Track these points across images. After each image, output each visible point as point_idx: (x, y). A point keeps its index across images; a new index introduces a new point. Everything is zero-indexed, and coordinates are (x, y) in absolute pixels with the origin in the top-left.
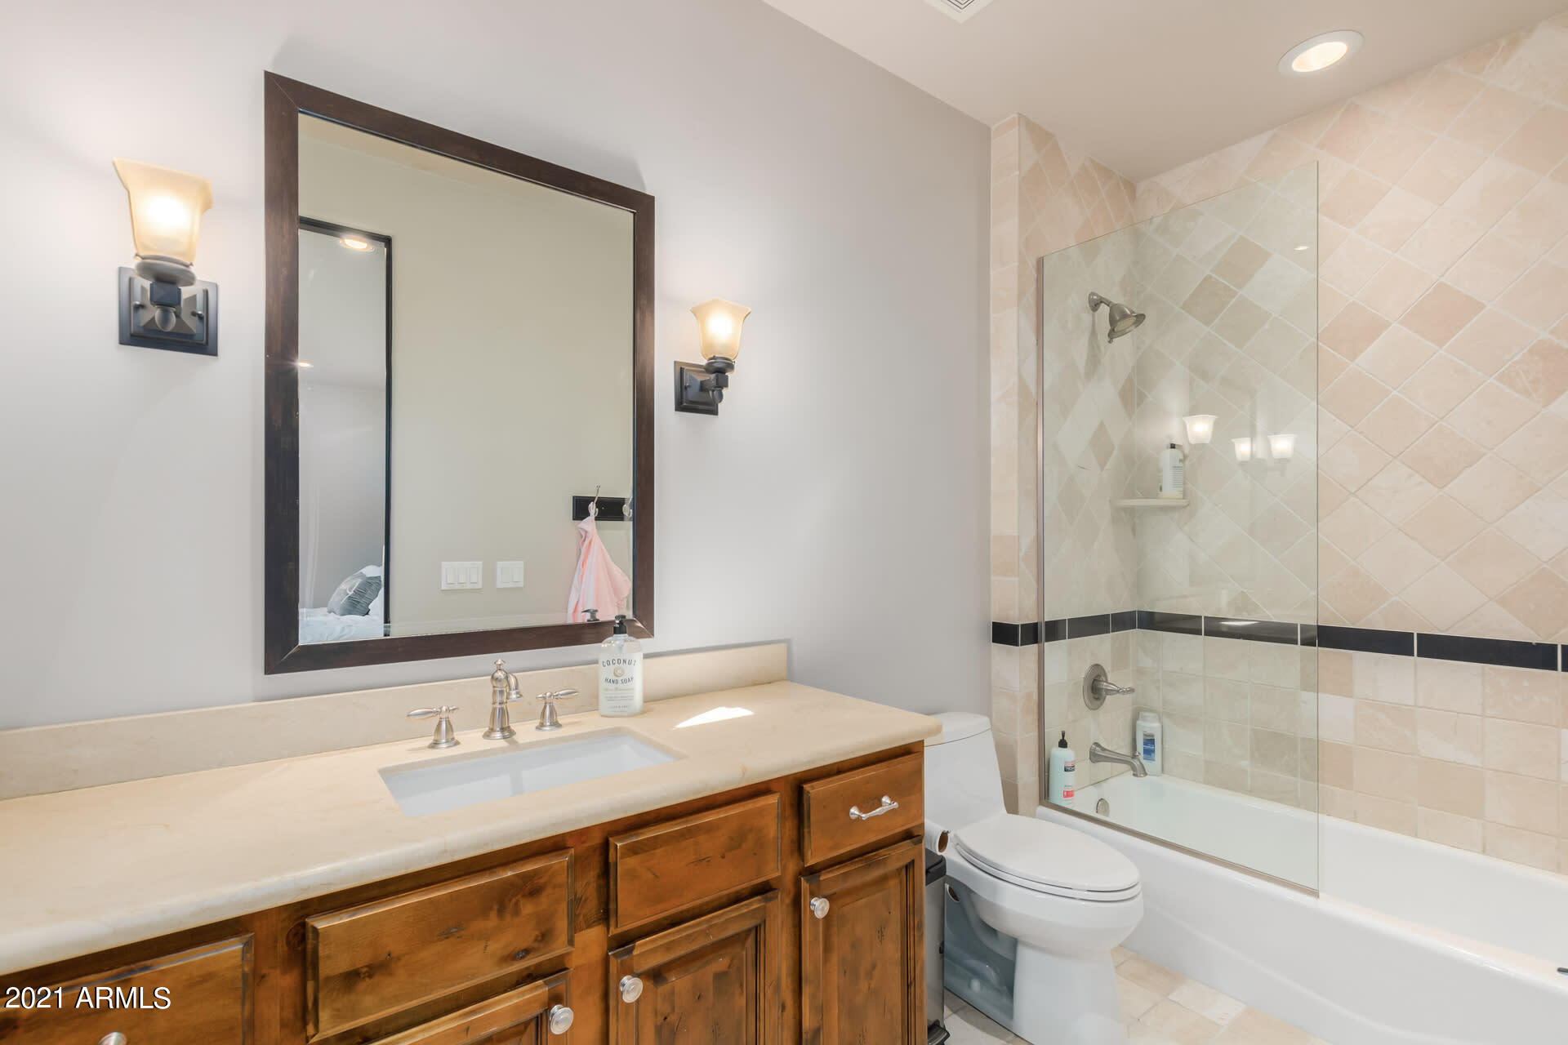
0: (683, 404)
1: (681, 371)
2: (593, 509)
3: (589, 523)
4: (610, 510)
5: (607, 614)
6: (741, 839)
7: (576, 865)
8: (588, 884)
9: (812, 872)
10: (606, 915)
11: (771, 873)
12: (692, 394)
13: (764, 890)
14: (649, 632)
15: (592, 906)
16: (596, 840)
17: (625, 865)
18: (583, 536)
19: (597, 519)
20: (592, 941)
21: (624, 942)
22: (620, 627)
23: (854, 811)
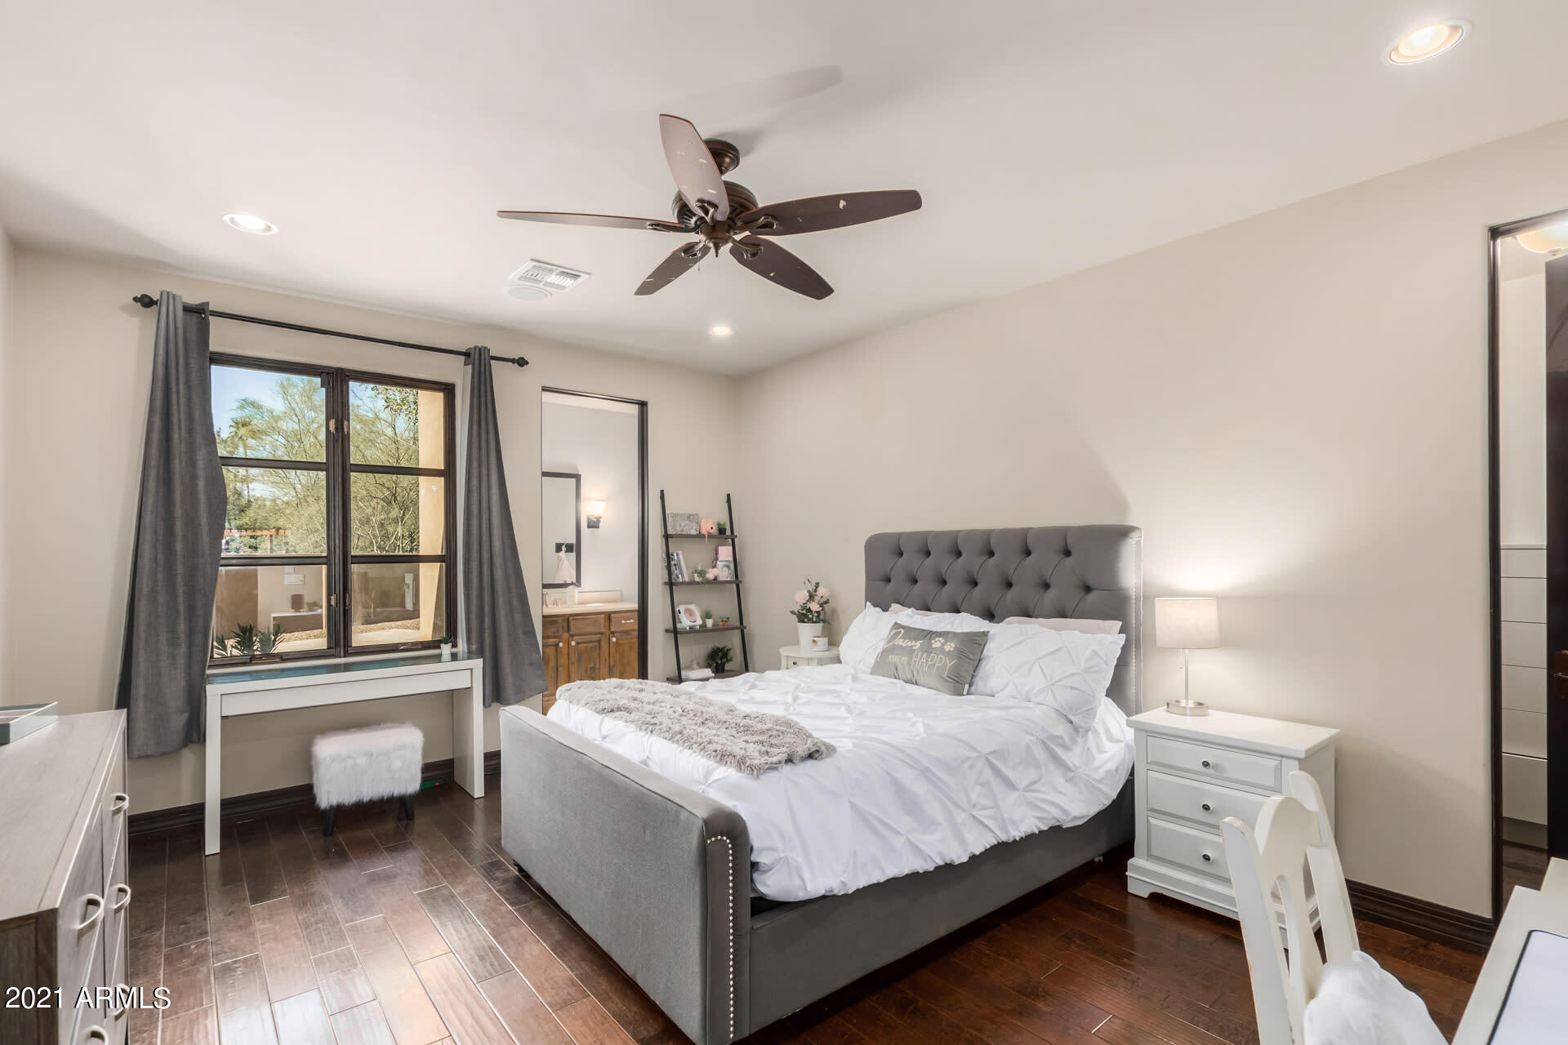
0: (589, 526)
1: (589, 519)
2: (564, 548)
3: (562, 554)
4: (569, 548)
5: (569, 581)
6: (596, 622)
7: (563, 621)
8: (565, 624)
9: (613, 633)
10: (568, 631)
11: (603, 631)
12: (592, 524)
13: (601, 633)
14: (580, 586)
15: (566, 629)
16: (566, 617)
17: (572, 622)
18: (560, 559)
19: (566, 552)
20: (566, 635)
21: (572, 636)
22: (572, 584)
23: (623, 622)
